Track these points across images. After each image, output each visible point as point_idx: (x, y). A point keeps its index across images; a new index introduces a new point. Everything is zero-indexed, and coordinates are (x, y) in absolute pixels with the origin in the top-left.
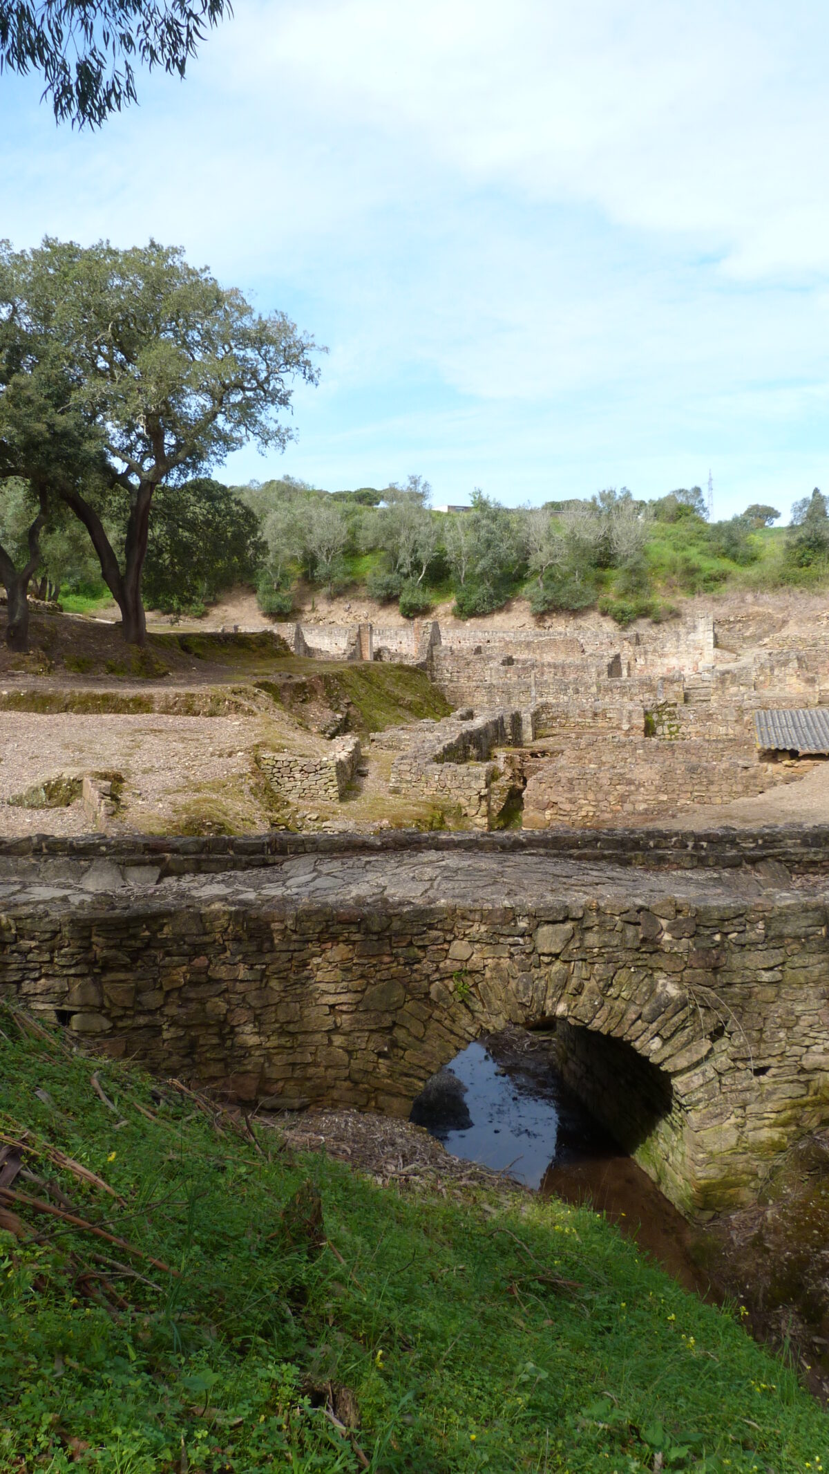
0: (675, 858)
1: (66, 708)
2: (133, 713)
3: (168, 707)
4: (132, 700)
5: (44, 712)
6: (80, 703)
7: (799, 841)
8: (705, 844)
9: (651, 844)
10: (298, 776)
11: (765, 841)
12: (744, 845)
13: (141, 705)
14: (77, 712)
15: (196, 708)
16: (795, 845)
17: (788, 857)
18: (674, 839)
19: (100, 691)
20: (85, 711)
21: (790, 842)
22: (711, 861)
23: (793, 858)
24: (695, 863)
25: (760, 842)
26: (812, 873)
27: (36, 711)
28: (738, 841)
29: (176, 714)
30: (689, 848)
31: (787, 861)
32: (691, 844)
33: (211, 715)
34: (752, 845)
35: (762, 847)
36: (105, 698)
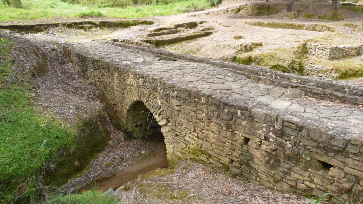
0: (264, 80)
1: (280, 27)
2: (297, 29)
3: (308, 28)
4: (298, 26)
5: (275, 28)
6: (284, 26)
7: (315, 84)
8: (279, 77)
9: (261, 73)
10: (317, 50)
11: (301, 81)
12: (293, 81)
13: (300, 27)
14: (283, 28)
15: (316, 29)
16: (313, 85)
17: (305, 89)
18: (269, 73)
19: (290, 23)
20: (285, 28)
21: (311, 84)
22: (276, 83)
23: (307, 89)
24: (271, 83)
25: (299, 81)
26: (315, 97)
27: (273, 28)
28: (291, 79)
29: (310, 30)
30: (273, 78)
31: (306, 90)
32: (274, 76)
33: (320, 31)
34: (296, 82)
35: (300, 83)
36: (291, 25)
